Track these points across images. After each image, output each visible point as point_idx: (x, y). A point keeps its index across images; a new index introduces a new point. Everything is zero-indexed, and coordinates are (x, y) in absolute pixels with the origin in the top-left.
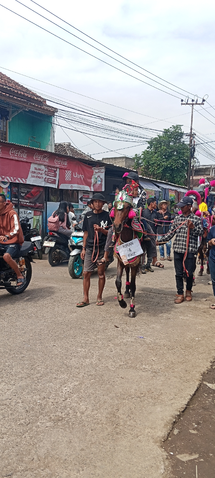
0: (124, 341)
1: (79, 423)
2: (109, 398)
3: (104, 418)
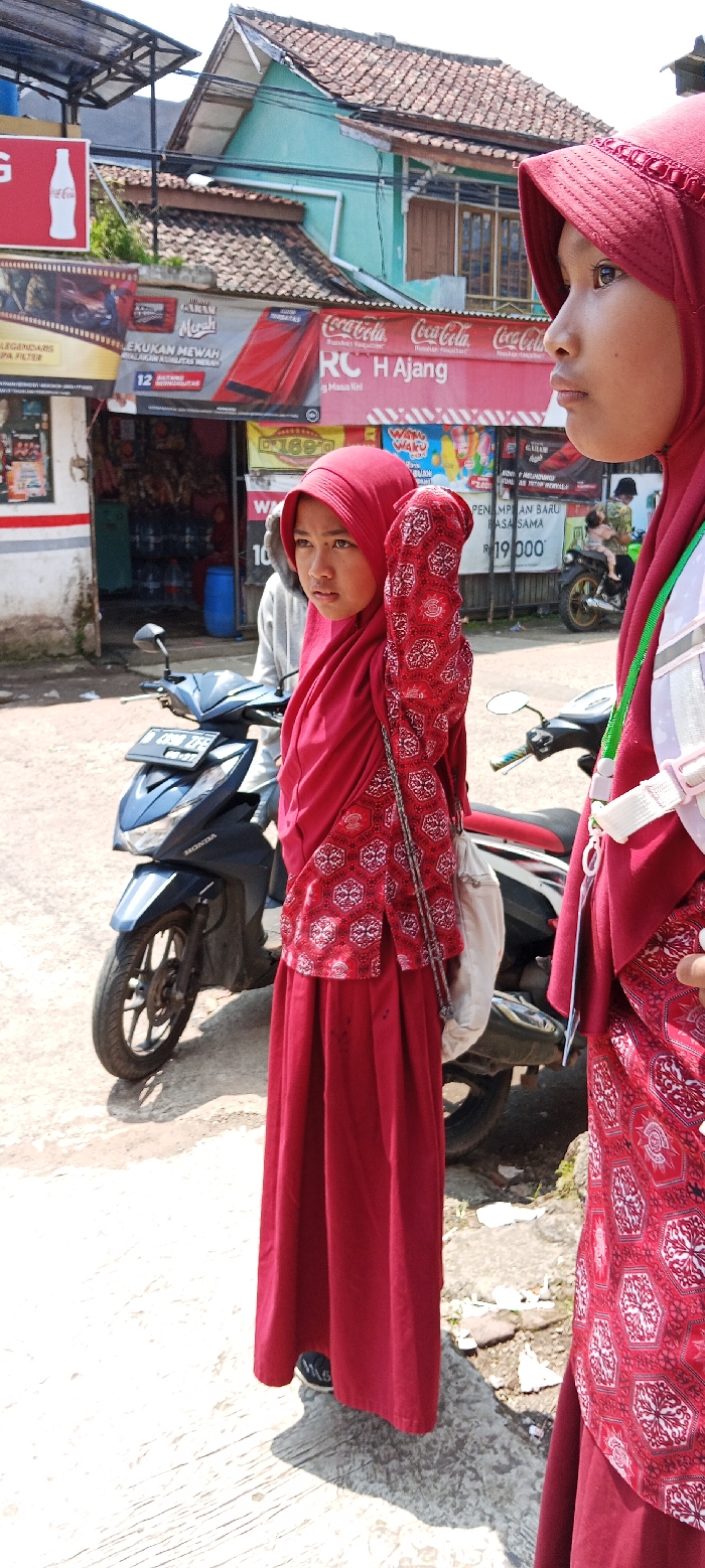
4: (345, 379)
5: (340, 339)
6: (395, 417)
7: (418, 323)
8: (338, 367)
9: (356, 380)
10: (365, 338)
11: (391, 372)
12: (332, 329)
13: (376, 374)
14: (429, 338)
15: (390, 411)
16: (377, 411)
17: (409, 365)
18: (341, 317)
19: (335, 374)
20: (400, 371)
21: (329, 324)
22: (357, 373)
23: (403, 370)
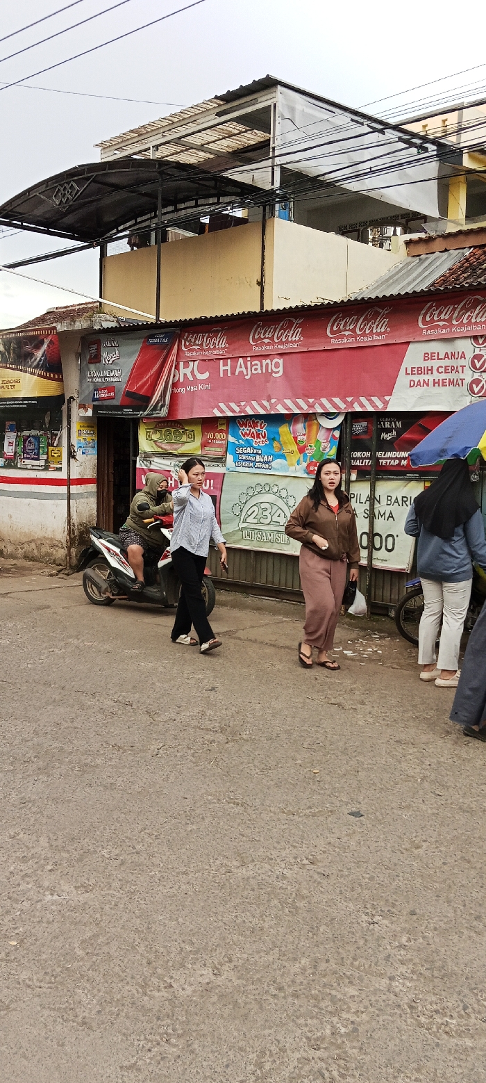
5: (194, 350)
6: (237, 409)
7: (256, 326)
9: (205, 381)
11: (233, 373)
12: (187, 344)
13: (222, 375)
14: (265, 338)
15: (233, 405)
16: (222, 405)
17: (249, 363)
18: (195, 333)
19: (191, 379)
20: (241, 370)
21: (186, 340)
22: (206, 375)
23: (243, 369)
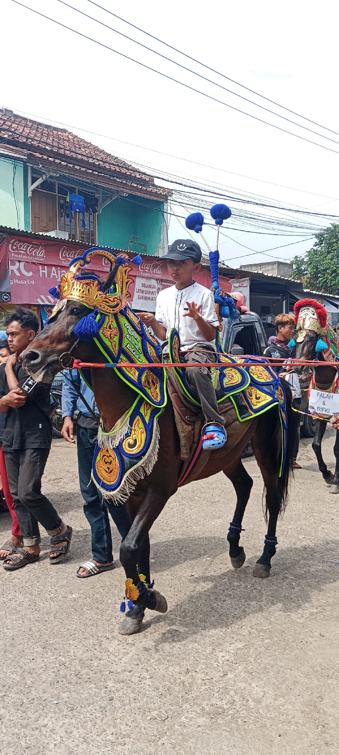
0: (312, 569)
1: (255, 722)
2: (301, 675)
3: (299, 712)
4: (23, 277)
5: (20, 254)
7: (63, 248)
8: (19, 270)
9: (29, 278)
10: (34, 255)
11: (49, 276)
12: (14, 247)
13: (41, 276)
14: (69, 257)
16: (42, 297)
17: (59, 271)
18: (20, 241)
19: (18, 274)
21: (13, 245)
22: (31, 274)
23: (55, 274)
